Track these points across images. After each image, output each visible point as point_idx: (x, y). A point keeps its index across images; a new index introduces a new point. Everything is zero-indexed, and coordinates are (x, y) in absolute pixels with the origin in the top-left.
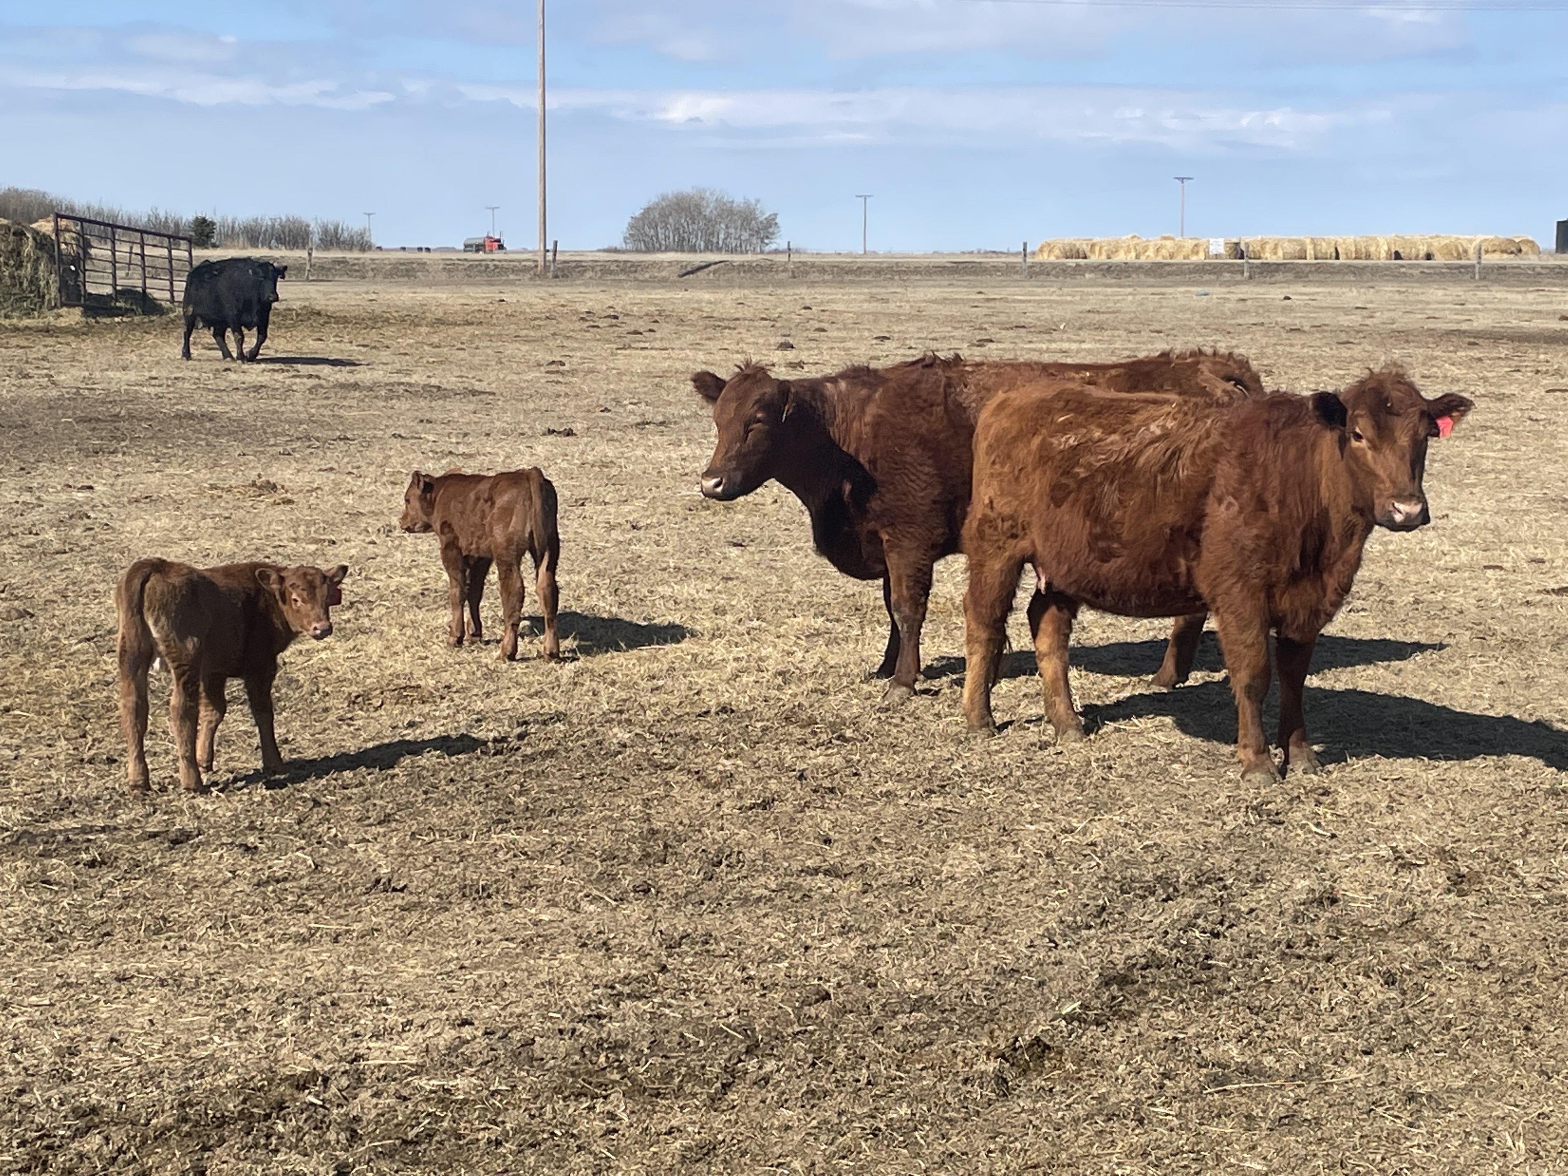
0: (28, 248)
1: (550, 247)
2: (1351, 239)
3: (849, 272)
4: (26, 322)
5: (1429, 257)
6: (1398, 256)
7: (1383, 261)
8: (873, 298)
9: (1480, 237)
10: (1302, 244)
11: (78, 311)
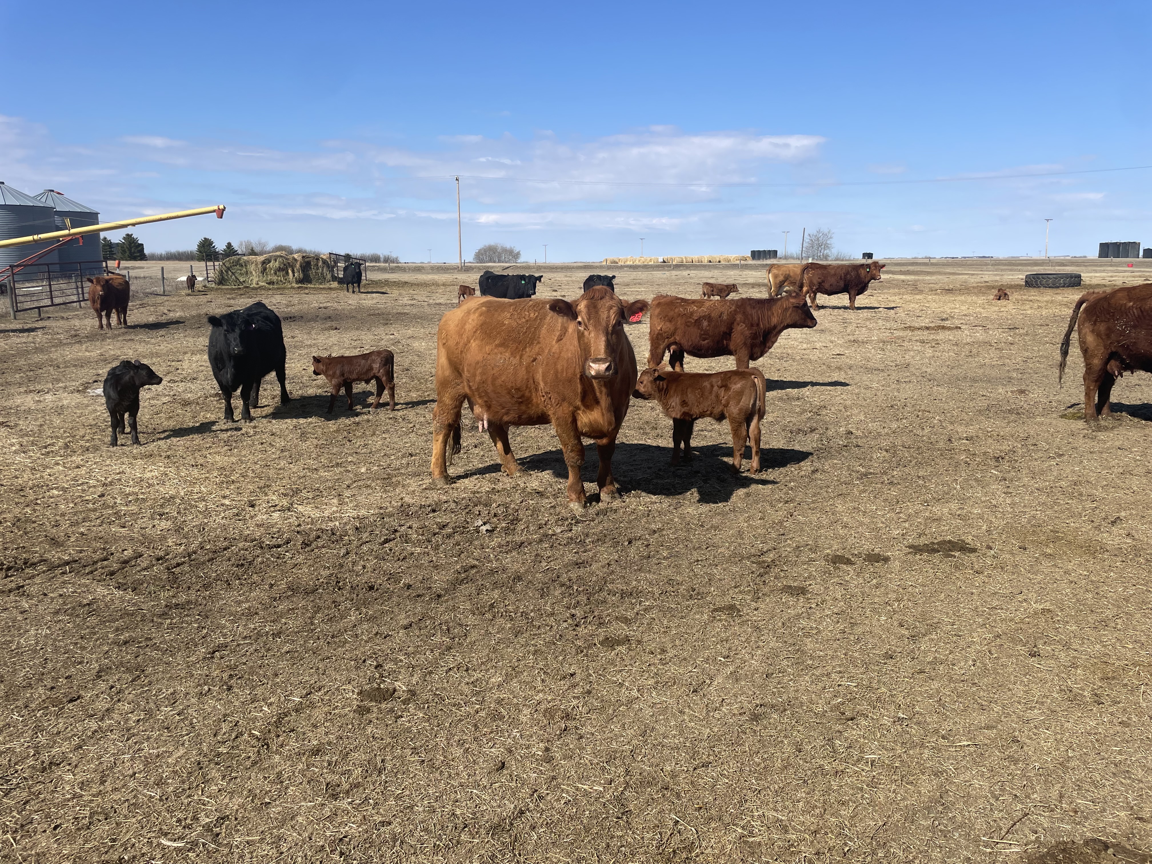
0: (320, 263)
1: (463, 261)
2: (696, 257)
3: (554, 268)
4: (321, 286)
5: (719, 262)
6: (710, 262)
7: (706, 263)
8: (566, 276)
9: (734, 256)
10: (682, 258)
11: (336, 283)
